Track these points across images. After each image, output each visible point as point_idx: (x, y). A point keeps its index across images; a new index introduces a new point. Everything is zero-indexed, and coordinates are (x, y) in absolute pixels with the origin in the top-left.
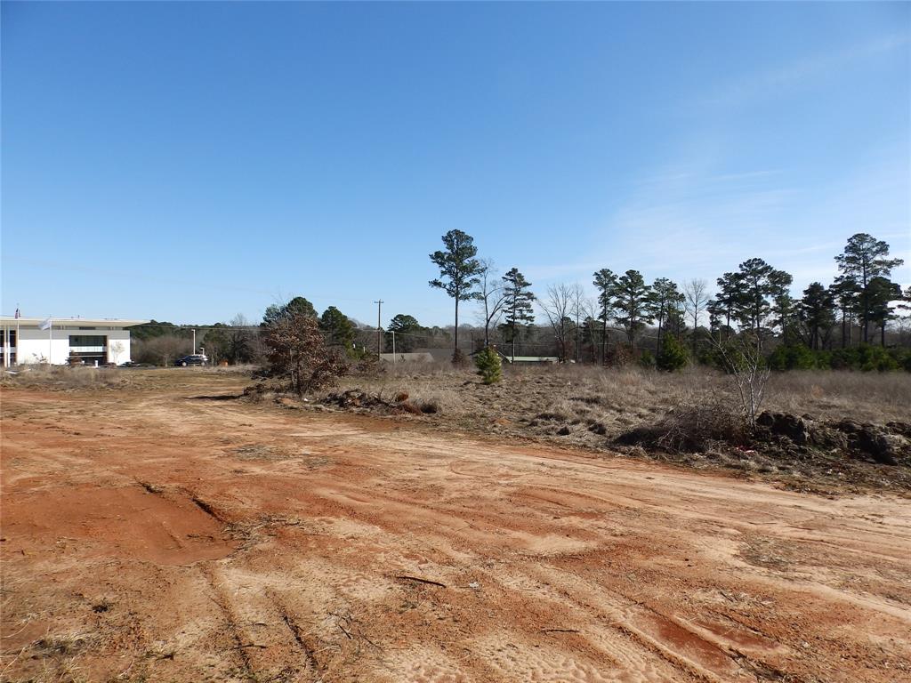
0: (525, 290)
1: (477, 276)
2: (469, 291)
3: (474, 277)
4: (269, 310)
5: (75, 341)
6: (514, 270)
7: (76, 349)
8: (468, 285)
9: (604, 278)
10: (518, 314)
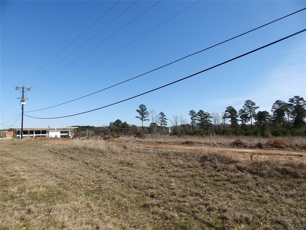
0: (164, 117)
1: (148, 115)
2: (145, 119)
3: (147, 115)
4: (110, 123)
5: (62, 132)
6: (162, 112)
7: (62, 134)
8: (145, 117)
9: (192, 112)
10: (163, 123)
